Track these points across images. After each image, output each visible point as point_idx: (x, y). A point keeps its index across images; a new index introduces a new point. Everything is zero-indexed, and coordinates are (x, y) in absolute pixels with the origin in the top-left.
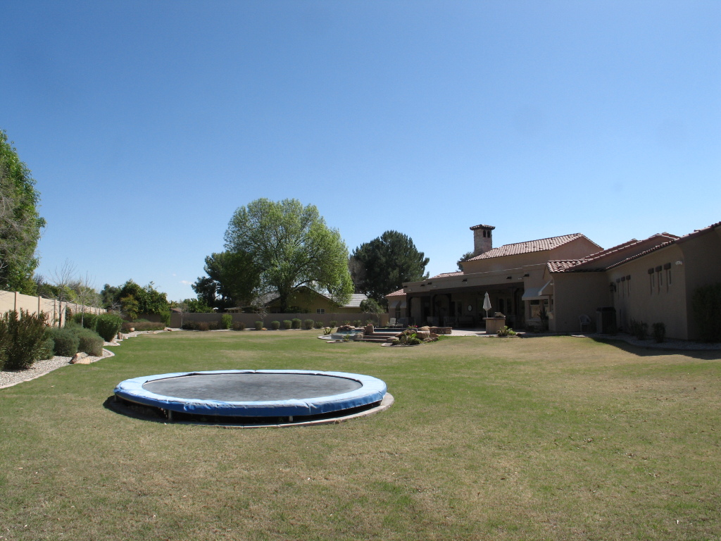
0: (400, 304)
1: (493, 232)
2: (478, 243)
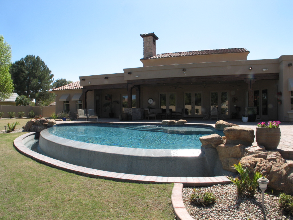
1: (157, 41)
2: (148, 48)
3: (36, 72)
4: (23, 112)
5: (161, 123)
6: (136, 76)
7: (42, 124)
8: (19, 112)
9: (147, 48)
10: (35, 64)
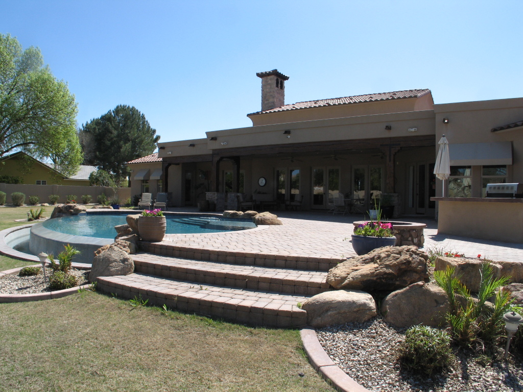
0: (149, 174)
1: (286, 83)
2: (268, 94)
3: (130, 133)
4: (89, 196)
5: (222, 215)
6: (222, 144)
7: (68, 211)
8: (84, 196)
9: (266, 95)
10: (128, 120)
